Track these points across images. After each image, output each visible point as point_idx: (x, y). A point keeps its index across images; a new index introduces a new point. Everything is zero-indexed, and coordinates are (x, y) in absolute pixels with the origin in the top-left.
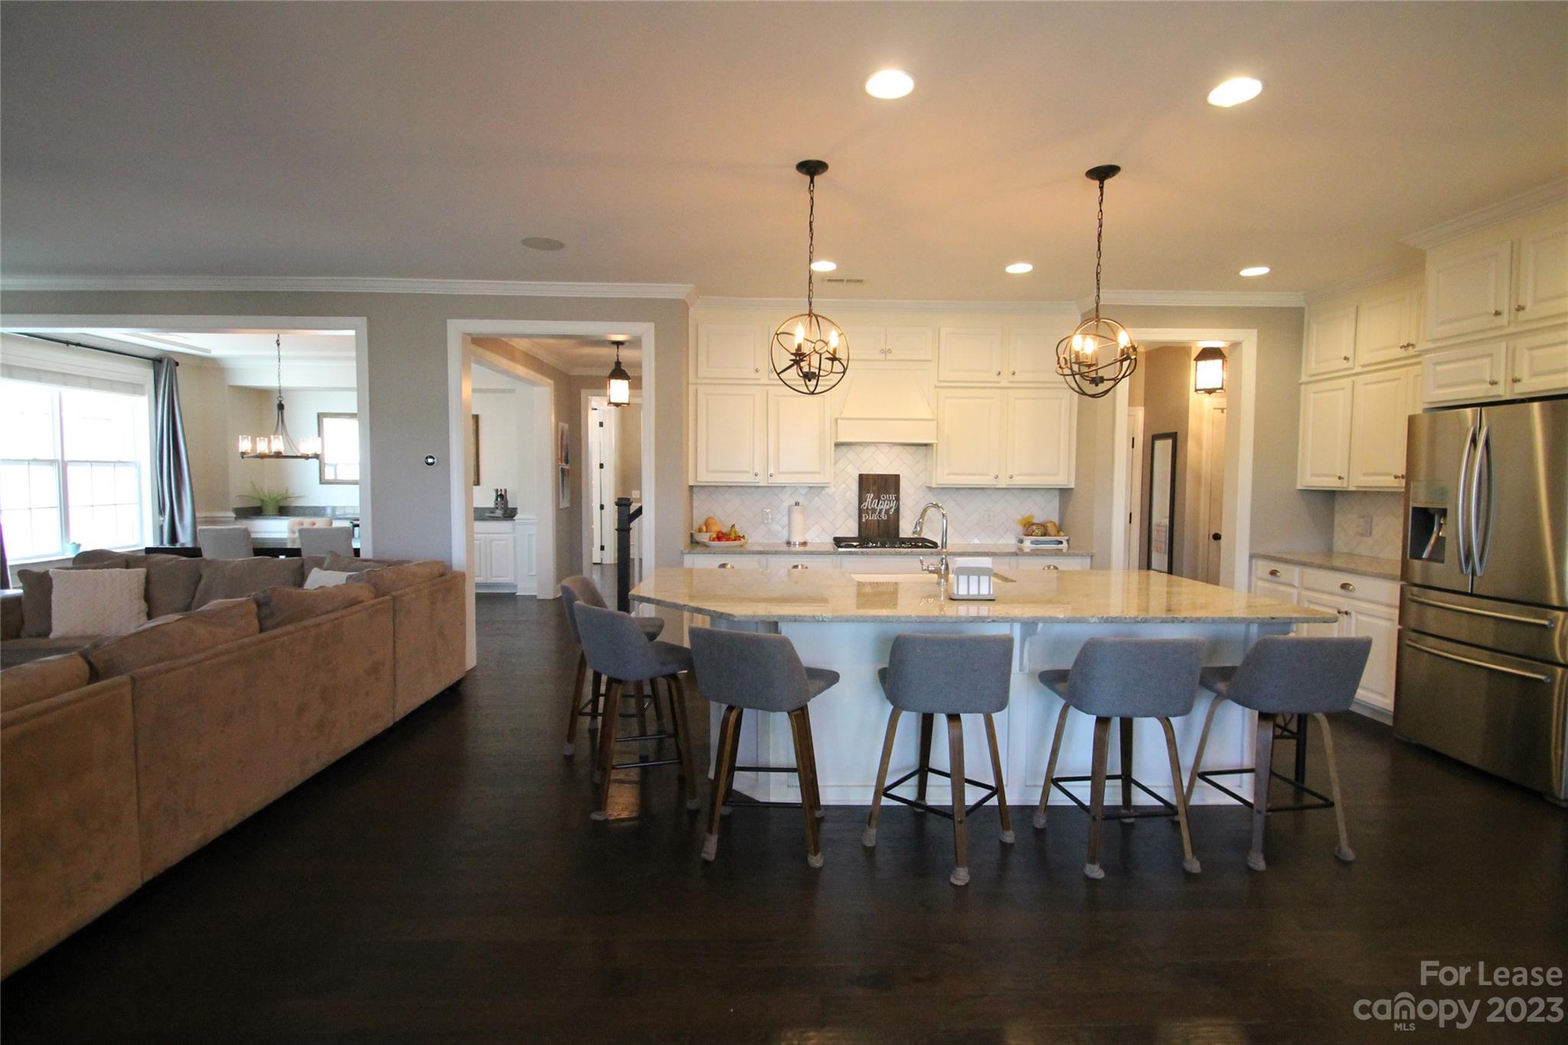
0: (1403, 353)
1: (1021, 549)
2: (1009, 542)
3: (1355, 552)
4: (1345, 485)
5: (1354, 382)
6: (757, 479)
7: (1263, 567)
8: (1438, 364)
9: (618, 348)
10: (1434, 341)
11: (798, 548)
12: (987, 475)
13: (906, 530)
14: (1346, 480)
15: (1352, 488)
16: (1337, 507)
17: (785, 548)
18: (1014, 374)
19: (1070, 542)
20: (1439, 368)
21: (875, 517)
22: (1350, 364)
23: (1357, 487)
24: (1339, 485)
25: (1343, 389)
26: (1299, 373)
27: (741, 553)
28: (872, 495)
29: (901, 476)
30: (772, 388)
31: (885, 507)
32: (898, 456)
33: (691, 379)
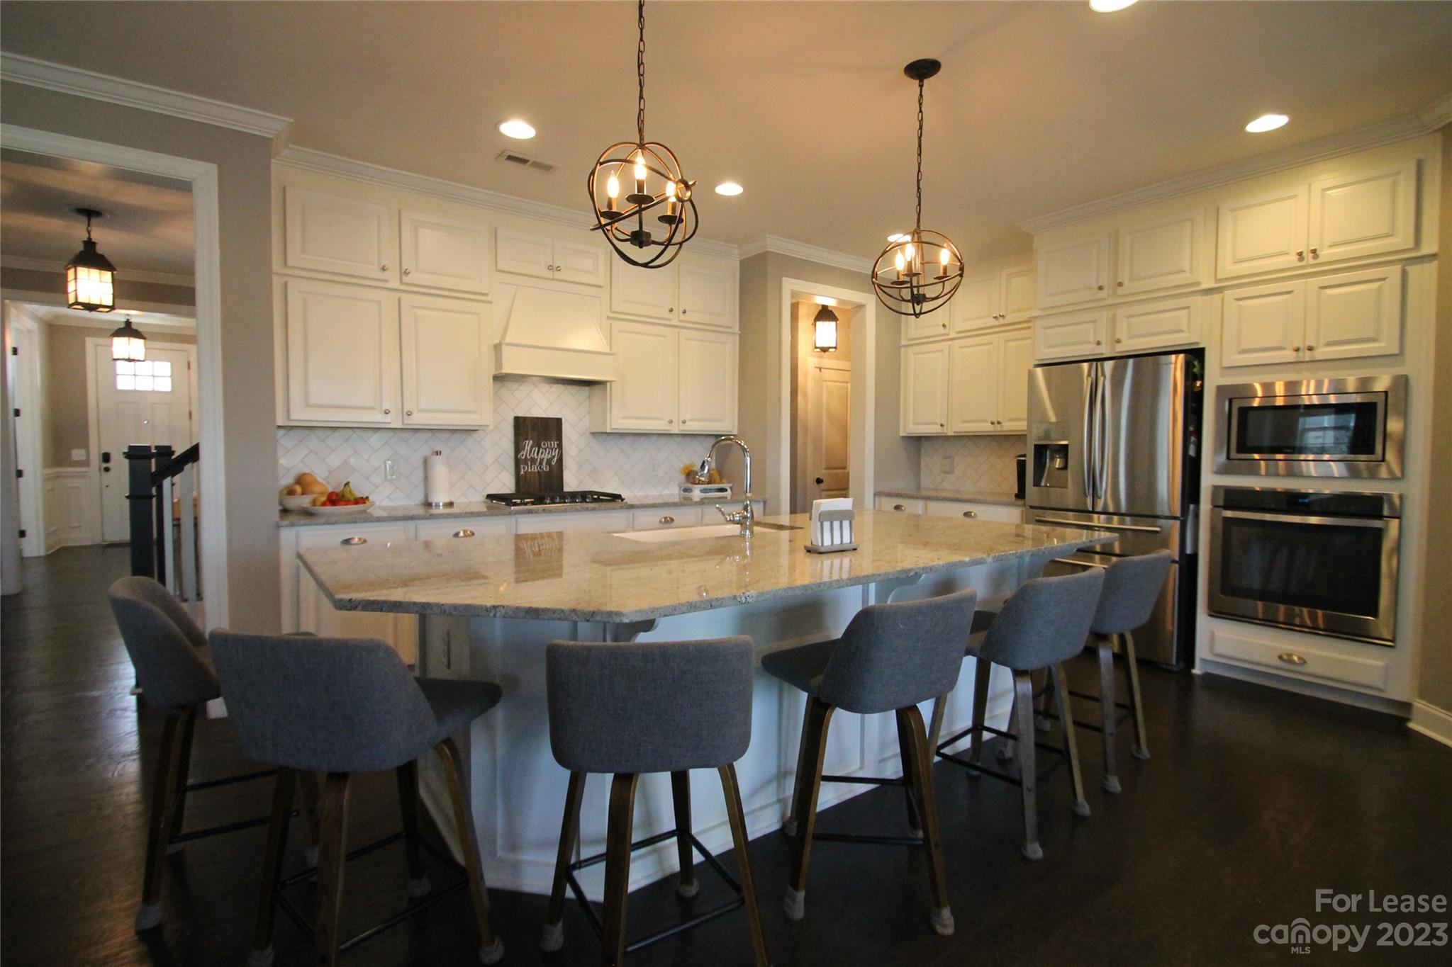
0: (995, 323)
1: (689, 499)
2: (672, 492)
3: (940, 487)
4: (945, 431)
5: (949, 346)
6: (388, 418)
7: (888, 504)
8: (1046, 328)
9: (89, 220)
10: (1043, 309)
11: (442, 510)
12: (661, 419)
13: (571, 482)
14: (945, 427)
15: (951, 433)
16: (923, 451)
17: (421, 511)
18: (684, 312)
19: (734, 489)
20: (1049, 331)
21: (535, 469)
22: (946, 331)
23: (955, 432)
24: (940, 431)
25: (941, 351)
26: (900, 339)
27: (366, 521)
28: (531, 442)
29: (563, 421)
30: (408, 296)
31: (546, 457)
32: (558, 397)
33: (276, 266)
